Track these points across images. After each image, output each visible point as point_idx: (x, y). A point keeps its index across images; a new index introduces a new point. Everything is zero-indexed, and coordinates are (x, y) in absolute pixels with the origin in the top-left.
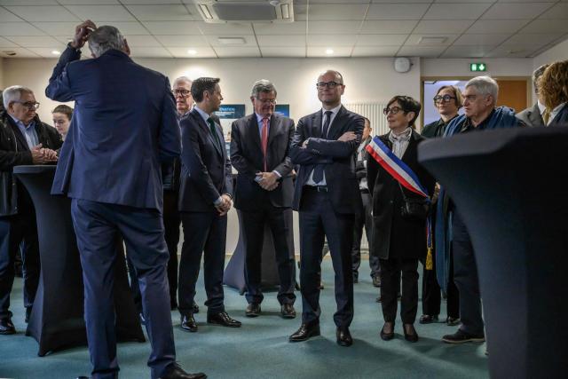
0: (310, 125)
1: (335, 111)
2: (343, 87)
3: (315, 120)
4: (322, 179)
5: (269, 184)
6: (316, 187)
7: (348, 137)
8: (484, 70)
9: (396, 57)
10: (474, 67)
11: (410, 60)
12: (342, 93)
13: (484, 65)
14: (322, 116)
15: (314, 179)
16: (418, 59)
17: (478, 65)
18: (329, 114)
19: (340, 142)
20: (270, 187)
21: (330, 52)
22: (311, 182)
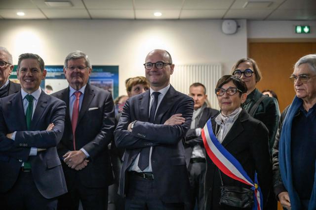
0: (137, 107)
1: (163, 91)
2: (172, 66)
3: (143, 101)
4: (148, 166)
5: (76, 162)
6: (141, 174)
7: (175, 120)
8: (309, 32)
9: (223, 19)
10: (299, 30)
11: (237, 23)
12: (171, 73)
13: (309, 27)
14: (150, 97)
15: (139, 165)
16: (245, 22)
17: (303, 27)
18: (157, 95)
19: (167, 127)
20: (77, 166)
21: (158, 15)
22: (136, 168)
